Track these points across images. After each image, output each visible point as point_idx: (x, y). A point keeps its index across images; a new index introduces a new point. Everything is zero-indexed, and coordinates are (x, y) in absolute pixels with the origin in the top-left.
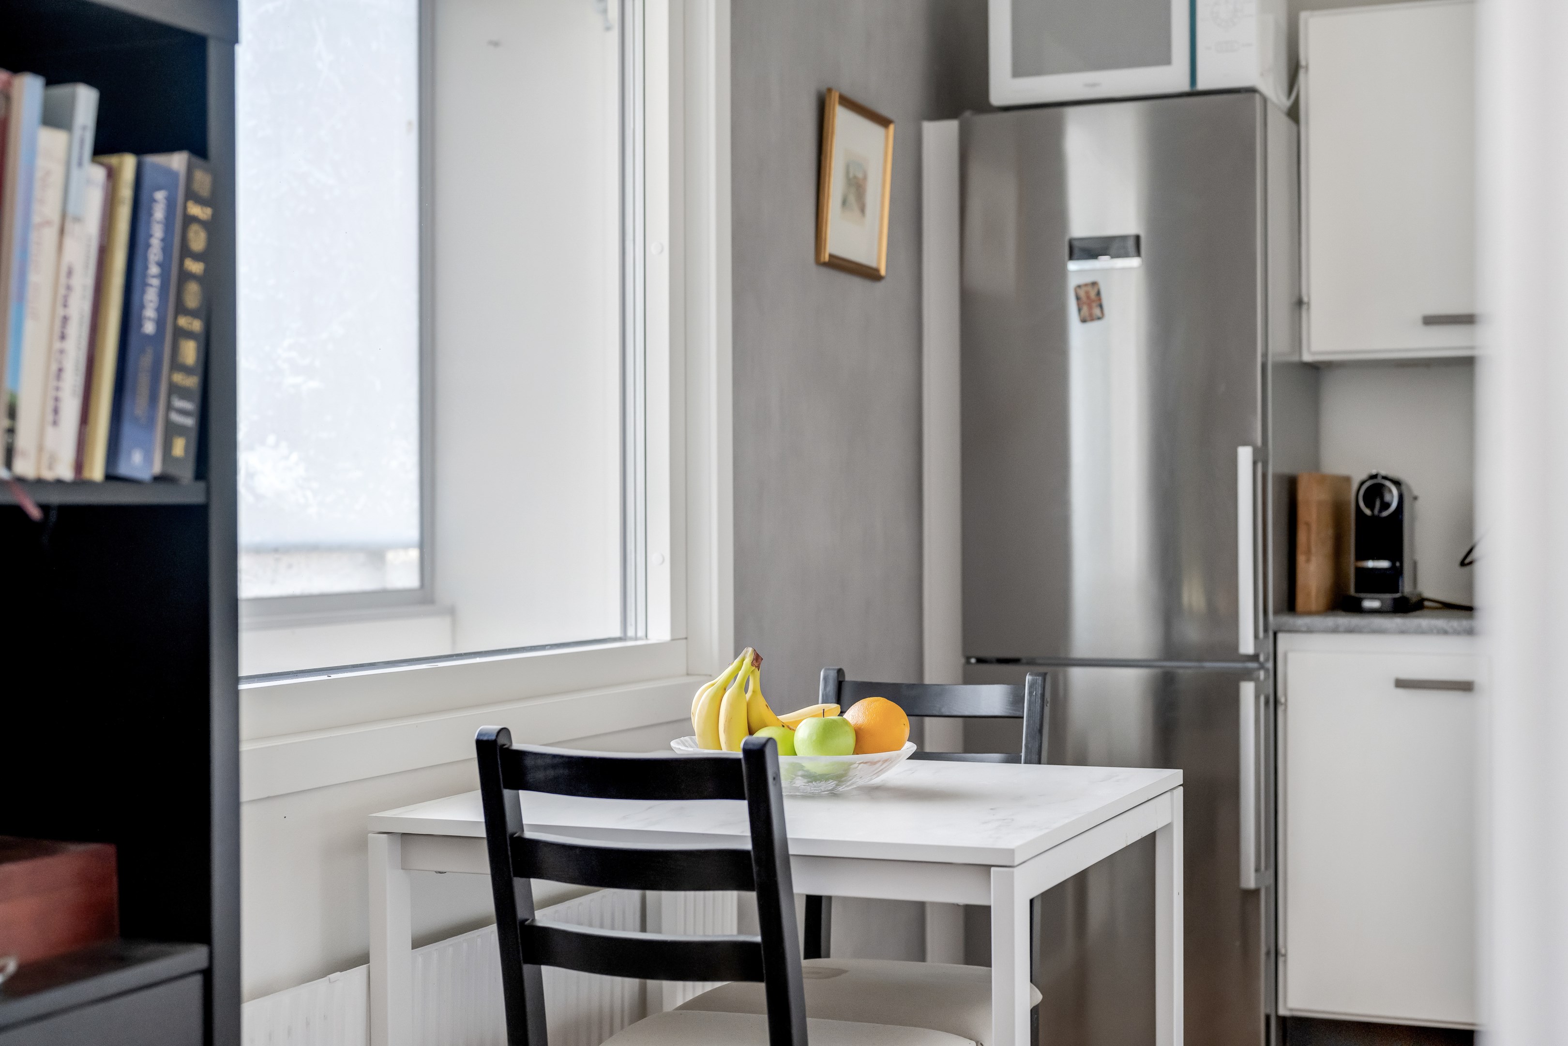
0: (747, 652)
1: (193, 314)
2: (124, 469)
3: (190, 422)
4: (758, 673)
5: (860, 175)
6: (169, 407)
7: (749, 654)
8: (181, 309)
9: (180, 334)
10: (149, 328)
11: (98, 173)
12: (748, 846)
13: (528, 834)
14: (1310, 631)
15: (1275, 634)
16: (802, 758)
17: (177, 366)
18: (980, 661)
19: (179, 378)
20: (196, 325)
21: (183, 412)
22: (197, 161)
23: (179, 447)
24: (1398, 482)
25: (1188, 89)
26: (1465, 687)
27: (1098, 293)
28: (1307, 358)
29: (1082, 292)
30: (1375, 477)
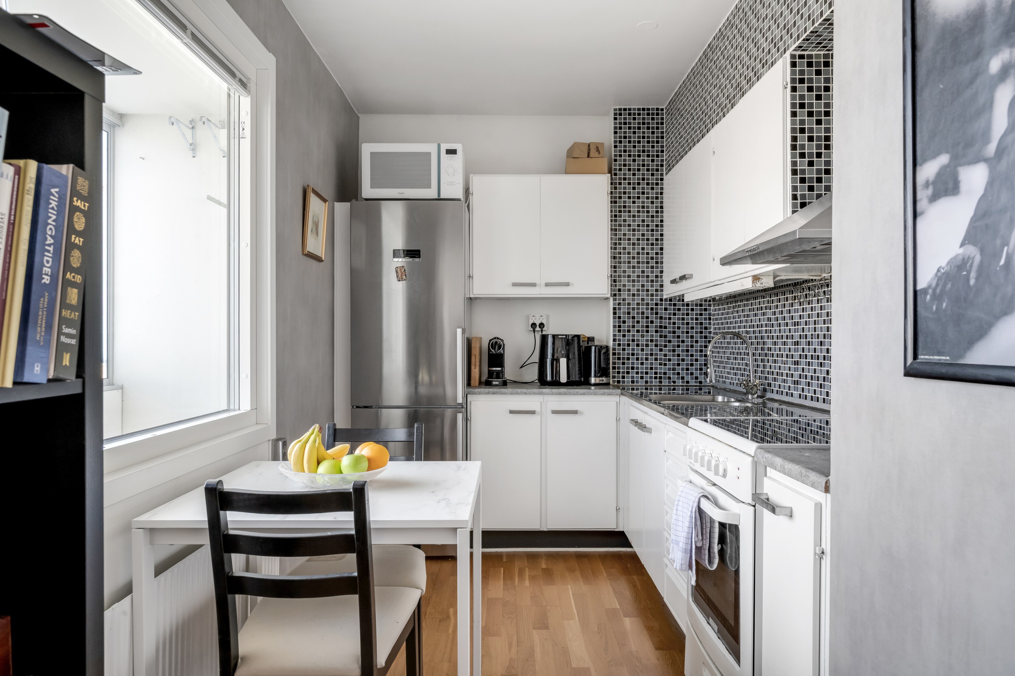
0: (316, 426)
1: (76, 271)
2: (27, 378)
3: (74, 342)
4: (321, 435)
5: (317, 221)
6: (60, 333)
7: (317, 427)
8: (68, 267)
9: (67, 283)
10: (46, 280)
11: (9, 170)
12: (353, 532)
13: (231, 532)
14: (479, 394)
15: (467, 395)
16: (346, 474)
17: (64, 305)
18: (357, 407)
19: (66, 313)
20: (78, 279)
21: (68, 336)
22: (78, 170)
23: (67, 360)
24: (502, 340)
25: (437, 198)
26: (533, 412)
27: (405, 270)
28: (472, 296)
29: (399, 270)
30: (495, 338)
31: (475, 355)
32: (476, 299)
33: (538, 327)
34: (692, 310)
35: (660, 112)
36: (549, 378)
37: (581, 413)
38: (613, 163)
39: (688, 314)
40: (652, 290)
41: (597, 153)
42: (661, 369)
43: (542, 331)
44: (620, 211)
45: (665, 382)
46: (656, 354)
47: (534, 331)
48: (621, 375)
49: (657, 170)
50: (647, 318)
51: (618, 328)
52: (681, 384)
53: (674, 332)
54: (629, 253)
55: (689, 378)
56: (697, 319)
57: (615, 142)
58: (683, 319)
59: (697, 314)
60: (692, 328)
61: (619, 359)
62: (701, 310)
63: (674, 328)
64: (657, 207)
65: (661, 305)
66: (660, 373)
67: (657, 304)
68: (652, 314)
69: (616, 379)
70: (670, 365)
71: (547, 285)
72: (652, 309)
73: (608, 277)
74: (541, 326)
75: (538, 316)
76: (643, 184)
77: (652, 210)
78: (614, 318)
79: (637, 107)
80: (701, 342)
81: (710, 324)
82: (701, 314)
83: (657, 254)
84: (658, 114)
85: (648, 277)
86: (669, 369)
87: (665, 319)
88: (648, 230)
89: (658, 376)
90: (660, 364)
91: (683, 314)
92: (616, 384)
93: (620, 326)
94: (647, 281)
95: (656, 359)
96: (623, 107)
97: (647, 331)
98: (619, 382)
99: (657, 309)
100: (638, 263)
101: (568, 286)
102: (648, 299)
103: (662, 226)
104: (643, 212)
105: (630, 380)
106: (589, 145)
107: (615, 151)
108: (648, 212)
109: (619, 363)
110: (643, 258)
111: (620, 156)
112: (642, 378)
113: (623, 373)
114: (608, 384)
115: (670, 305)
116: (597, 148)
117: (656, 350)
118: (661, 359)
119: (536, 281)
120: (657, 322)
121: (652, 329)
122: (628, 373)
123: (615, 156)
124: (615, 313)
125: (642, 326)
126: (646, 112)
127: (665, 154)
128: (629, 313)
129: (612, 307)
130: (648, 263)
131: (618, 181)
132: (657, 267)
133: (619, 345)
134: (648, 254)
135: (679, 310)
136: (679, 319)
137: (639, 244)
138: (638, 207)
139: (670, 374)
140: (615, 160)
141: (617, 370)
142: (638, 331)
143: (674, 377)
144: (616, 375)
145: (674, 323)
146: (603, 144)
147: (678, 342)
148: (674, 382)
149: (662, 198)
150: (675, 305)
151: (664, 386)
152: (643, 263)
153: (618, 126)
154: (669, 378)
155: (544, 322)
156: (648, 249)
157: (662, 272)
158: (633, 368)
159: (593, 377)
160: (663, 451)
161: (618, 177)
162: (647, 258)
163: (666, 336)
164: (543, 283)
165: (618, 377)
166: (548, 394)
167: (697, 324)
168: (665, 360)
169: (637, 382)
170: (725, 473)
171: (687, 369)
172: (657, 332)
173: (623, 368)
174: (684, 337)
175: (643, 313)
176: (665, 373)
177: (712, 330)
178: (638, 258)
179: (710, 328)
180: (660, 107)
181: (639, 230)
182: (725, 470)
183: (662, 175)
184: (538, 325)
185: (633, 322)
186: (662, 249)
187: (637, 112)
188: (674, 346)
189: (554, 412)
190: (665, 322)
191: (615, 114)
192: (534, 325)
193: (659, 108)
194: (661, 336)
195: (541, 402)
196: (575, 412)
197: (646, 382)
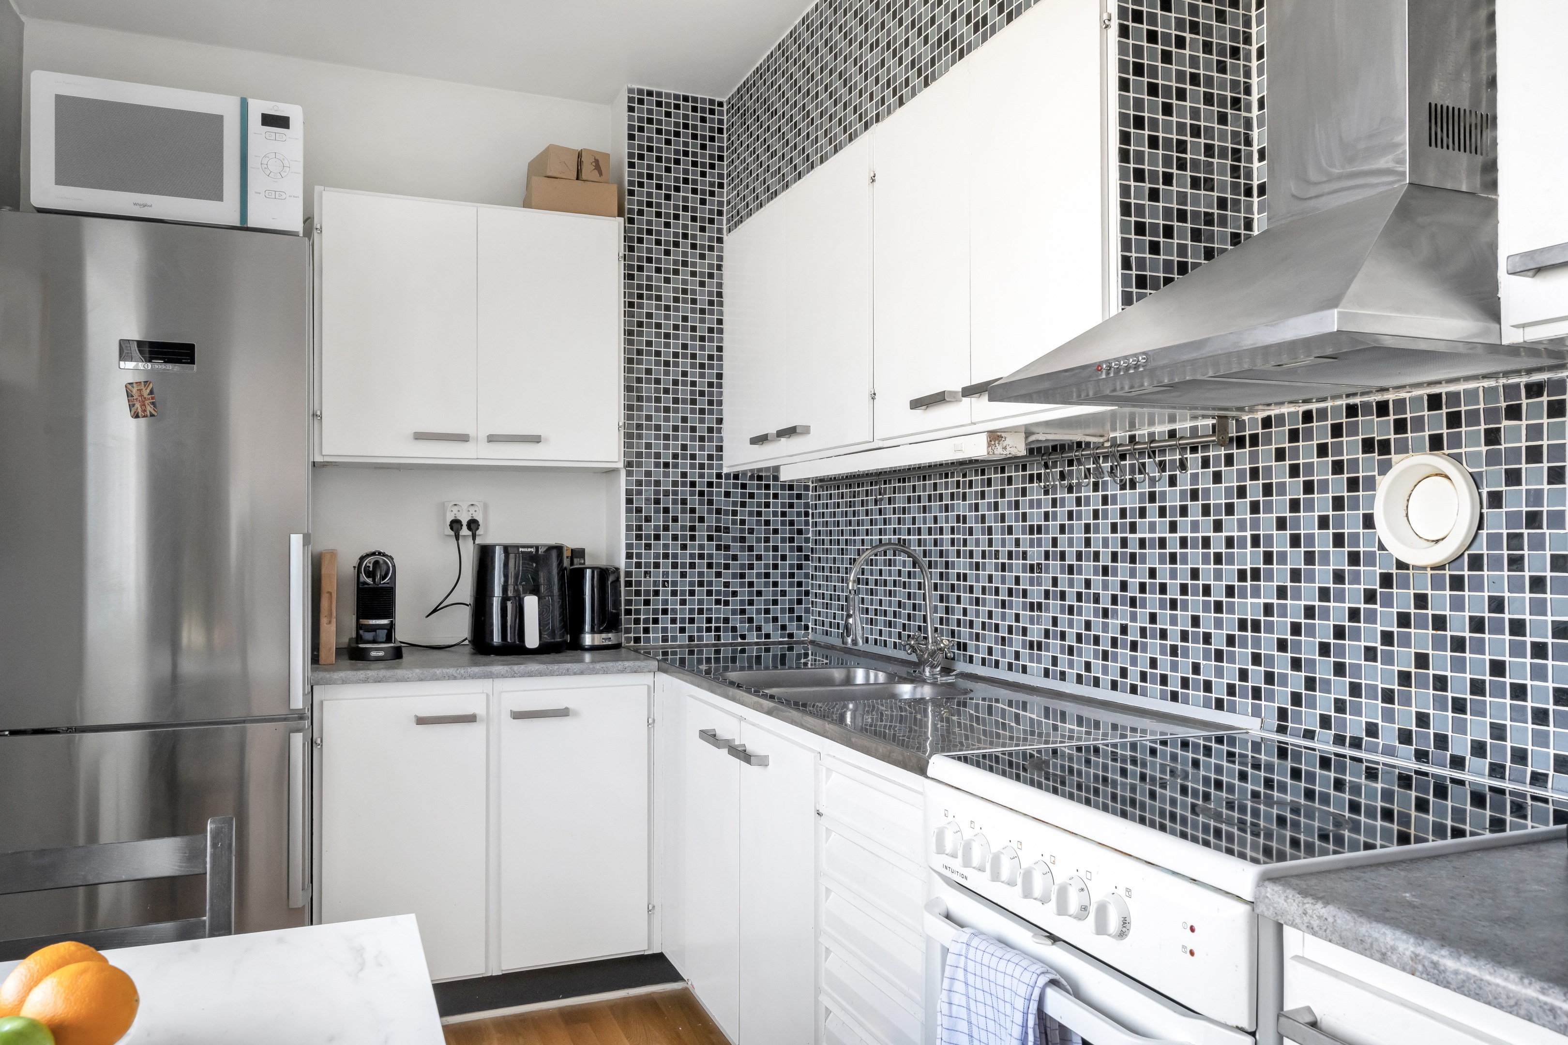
14: (344, 683)
15: (312, 687)
24: (391, 558)
25: (238, 225)
26: (471, 719)
27: (151, 392)
28: (318, 459)
29: (135, 391)
30: (374, 554)
31: (330, 593)
32: (325, 465)
33: (465, 527)
34: (776, 496)
35: (716, 108)
36: (497, 639)
37: (576, 714)
38: (627, 197)
39: (767, 505)
40: (702, 456)
41: (596, 172)
42: (718, 611)
43: (474, 537)
44: (640, 296)
45: (726, 638)
46: (710, 583)
47: (457, 537)
48: (642, 626)
49: (711, 221)
50: (693, 511)
51: (636, 531)
52: (756, 640)
53: (743, 540)
54: (657, 381)
55: (769, 628)
56: (784, 514)
57: (631, 155)
58: (759, 514)
59: (783, 505)
60: (776, 531)
61: (638, 593)
62: (791, 497)
63: (742, 531)
64: (710, 293)
65: (719, 485)
66: (718, 620)
67: (710, 485)
68: (701, 503)
69: (632, 635)
70: (735, 604)
71: (492, 439)
72: (701, 494)
73: (619, 427)
74: (473, 526)
75: (464, 506)
76: (685, 246)
77: (703, 298)
78: (629, 511)
79: (673, 92)
80: (792, 559)
81: (807, 523)
82: (791, 506)
83: (710, 385)
84: (712, 112)
85: (693, 429)
86: (734, 612)
87: (727, 513)
88: (693, 338)
89: (713, 625)
90: (718, 602)
91: (759, 505)
92: (632, 643)
93: (639, 528)
94: (693, 439)
95: (709, 593)
96: (646, 88)
97: (693, 538)
98: (637, 640)
99: (711, 494)
100: (676, 401)
101: (538, 442)
102: (693, 474)
103: (721, 331)
104: (685, 301)
105: (660, 635)
106: (580, 155)
107: (630, 174)
108: (694, 301)
109: (637, 603)
110: (684, 392)
111: (641, 185)
112: (682, 630)
113: (646, 621)
114: (617, 646)
115: (735, 486)
116: (597, 161)
117: (709, 575)
118: (718, 593)
119: (471, 432)
120: (711, 520)
121: (702, 533)
122: (656, 621)
123: (631, 183)
124: (629, 501)
125: (683, 528)
126: (690, 104)
127: (725, 190)
128: (657, 501)
129: (623, 488)
130: (694, 402)
131: (636, 235)
132: (711, 412)
133: (638, 565)
134: (693, 384)
135: (752, 496)
136: (751, 514)
137: (676, 365)
138: (676, 290)
139: (736, 621)
140: (631, 193)
141: (633, 617)
142: (675, 538)
143: (743, 627)
144: (633, 626)
145: (743, 522)
146: (608, 155)
147: (750, 558)
148: (743, 637)
149: (721, 277)
150: (744, 486)
151: (724, 645)
152: (684, 401)
153: (636, 124)
154: (734, 629)
155: (479, 517)
156: (694, 374)
157: (720, 421)
158: (665, 612)
159: (588, 633)
160: (813, 813)
161: (636, 226)
162: (693, 393)
163: (727, 548)
164: (483, 434)
165: (637, 631)
166: (503, 676)
167: (783, 523)
168: (726, 594)
169: (674, 639)
170: (1124, 929)
171: (767, 611)
172: (710, 538)
173: (647, 612)
174: (760, 548)
175: (684, 502)
176: (726, 620)
177: (810, 535)
178: (676, 392)
179: (808, 532)
180: (717, 99)
181: (676, 337)
182: (1125, 922)
183: (720, 231)
184: (465, 523)
185: (666, 520)
186: (720, 376)
187: (673, 101)
188: (742, 566)
189: (518, 715)
190: (727, 520)
191: (631, 100)
192: (455, 524)
193: (714, 101)
194: (718, 547)
195: (488, 696)
196: (563, 713)
197: (691, 639)
